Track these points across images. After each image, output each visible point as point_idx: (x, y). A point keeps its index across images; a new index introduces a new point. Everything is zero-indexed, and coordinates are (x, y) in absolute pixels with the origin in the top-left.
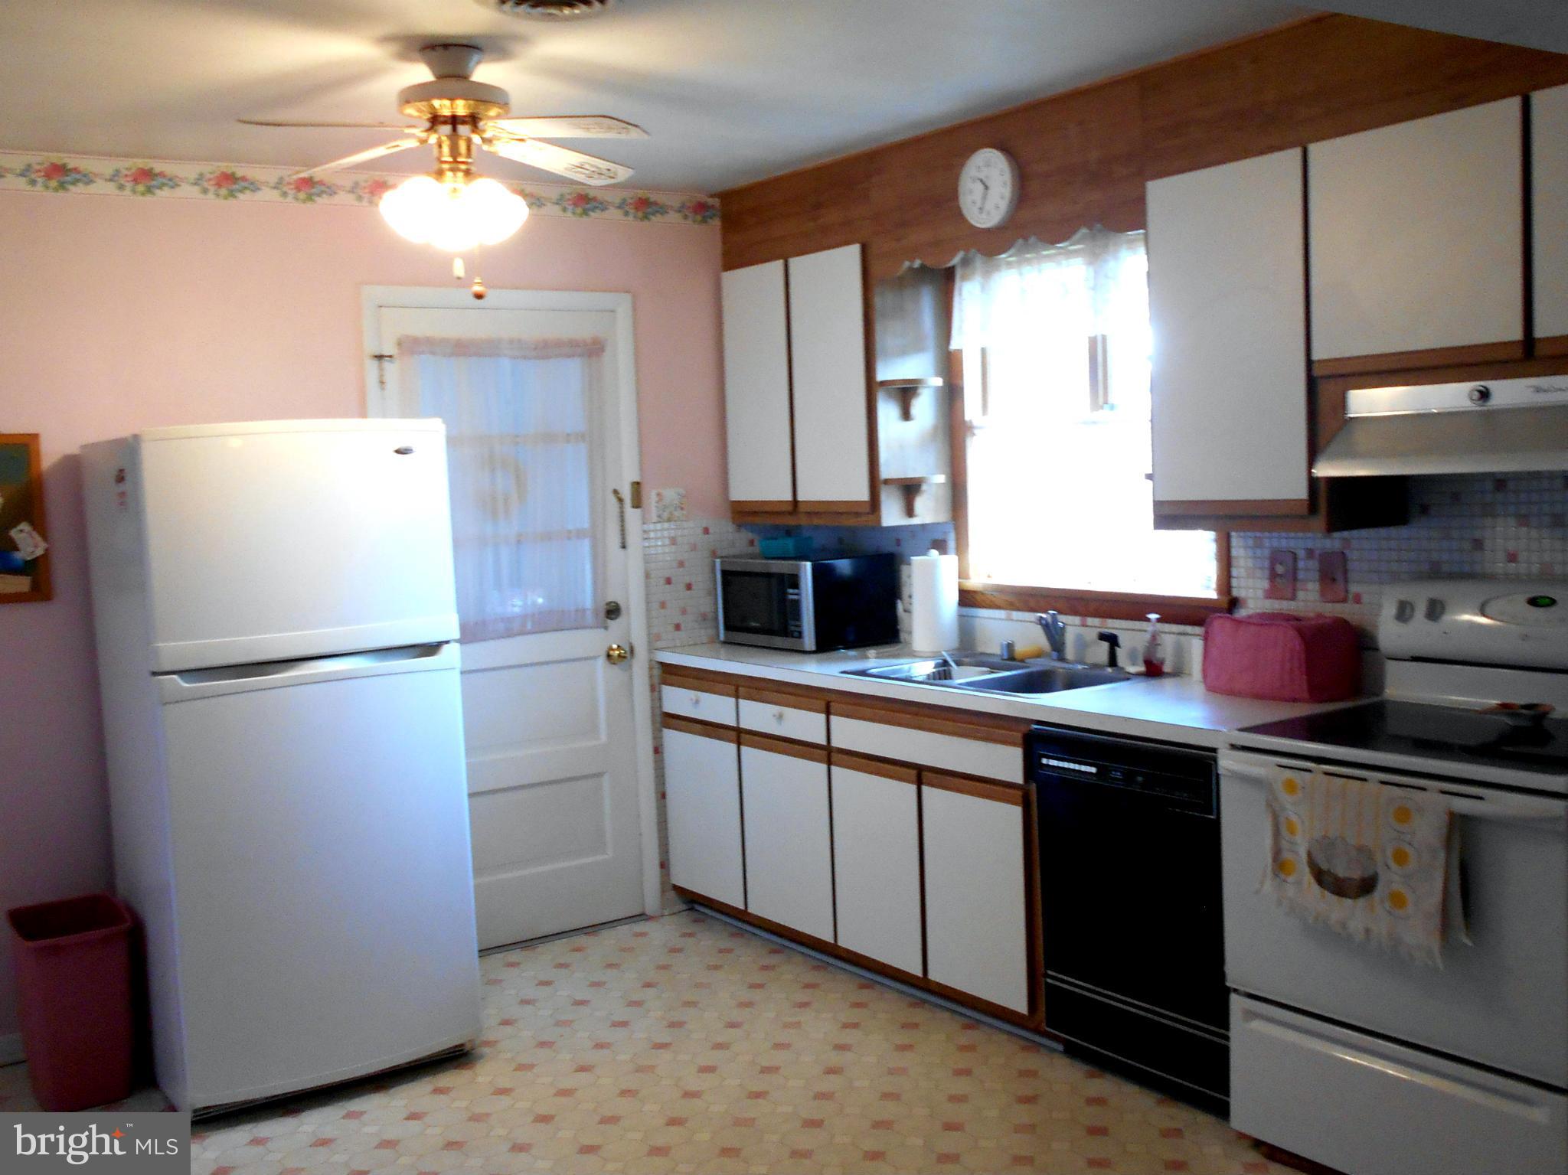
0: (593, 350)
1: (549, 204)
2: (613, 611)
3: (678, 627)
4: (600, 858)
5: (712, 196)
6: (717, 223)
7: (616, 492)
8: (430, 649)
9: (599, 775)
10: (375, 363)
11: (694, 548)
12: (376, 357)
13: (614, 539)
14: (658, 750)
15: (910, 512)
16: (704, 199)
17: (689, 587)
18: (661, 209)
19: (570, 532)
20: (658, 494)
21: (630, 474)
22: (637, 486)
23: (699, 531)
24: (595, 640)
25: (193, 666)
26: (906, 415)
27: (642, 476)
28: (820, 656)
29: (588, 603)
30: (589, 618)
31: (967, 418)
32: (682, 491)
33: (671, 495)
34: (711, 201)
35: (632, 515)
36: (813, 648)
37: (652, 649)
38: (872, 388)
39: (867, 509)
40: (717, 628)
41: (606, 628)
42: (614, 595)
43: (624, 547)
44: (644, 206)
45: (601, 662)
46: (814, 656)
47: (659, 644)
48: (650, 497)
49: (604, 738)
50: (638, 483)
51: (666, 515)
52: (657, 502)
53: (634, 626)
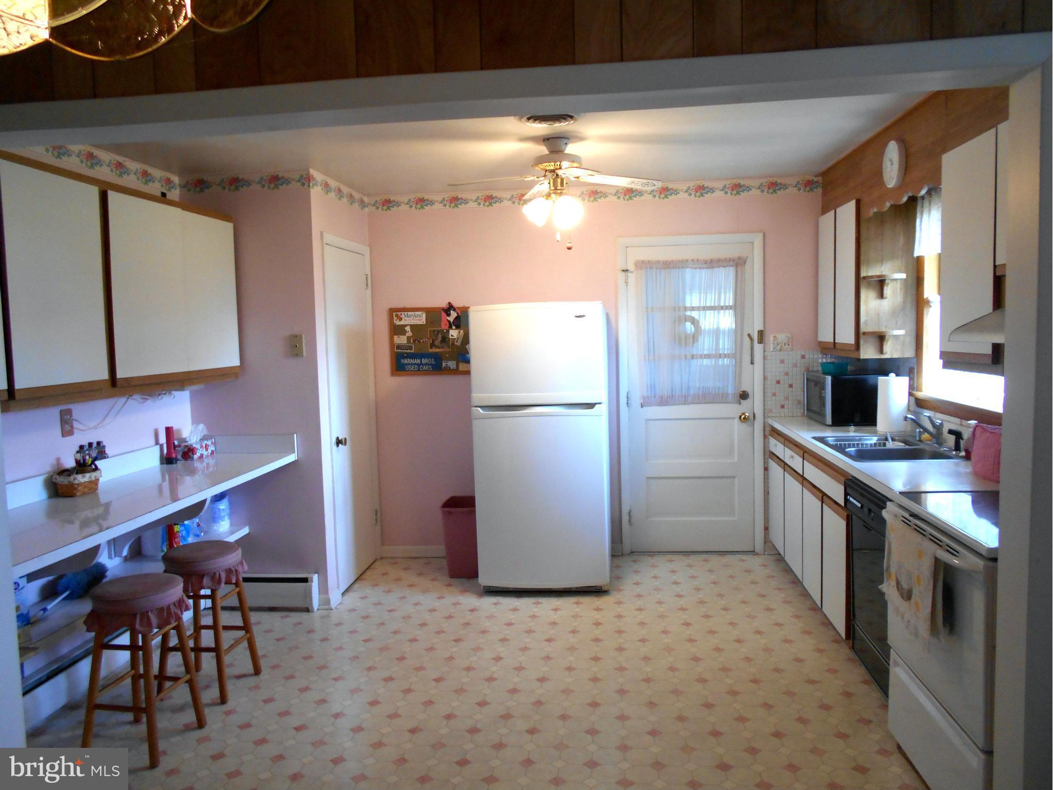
0: (739, 263)
1: (718, 191)
2: (744, 396)
3: (783, 407)
4: (731, 519)
5: (816, 176)
6: (819, 190)
7: (749, 335)
8: (591, 406)
9: (734, 477)
10: (623, 273)
11: (795, 365)
12: (623, 271)
13: (747, 358)
14: (766, 469)
15: (881, 351)
16: (810, 178)
17: (791, 386)
18: (784, 187)
19: (720, 354)
20: (775, 337)
21: (758, 326)
22: (761, 334)
23: (799, 357)
24: (734, 410)
25: (489, 404)
26: (881, 296)
27: (764, 327)
28: (833, 428)
29: (730, 390)
30: (730, 398)
31: (925, 297)
32: (789, 335)
33: (782, 337)
34: (816, 179)
35: (758, 348)
36: (830, 423)
37: (765, 416)
38: (858, 280)
39: (853, 348)
40: (804, 409)
41: (740, 404)
42: (745, 387)
43: (752, 363)
44: (773, 186)
45: (737, 421)
46: (831, 427)
47: (770, 415)
48: (770, 338)
49: (736, 459)
50: (762, 331)
51: (778, 348)
52: (774, 341)
53: (756, 403)
